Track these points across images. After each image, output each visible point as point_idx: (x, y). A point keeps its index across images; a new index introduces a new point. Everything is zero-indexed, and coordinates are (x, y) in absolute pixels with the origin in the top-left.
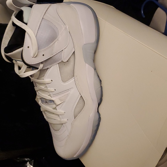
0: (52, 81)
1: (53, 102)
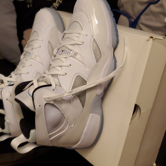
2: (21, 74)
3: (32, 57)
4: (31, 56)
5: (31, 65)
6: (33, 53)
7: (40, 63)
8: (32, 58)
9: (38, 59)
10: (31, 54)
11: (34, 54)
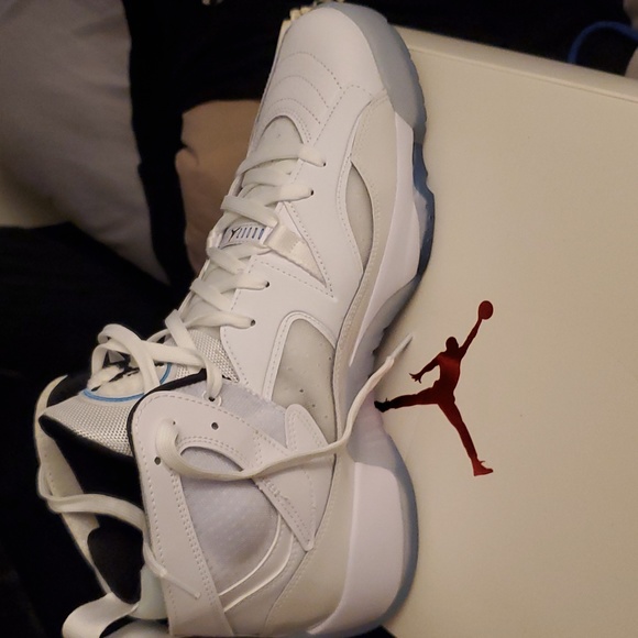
2: (217, 328)
3: (273, 244)
4: (266, 240)
5: (268, 285)
6: (274, 223)
7: (311, 274)
8: (271, 251)
9: (298, 252)
10: (267, 231)
11: (281, 230)
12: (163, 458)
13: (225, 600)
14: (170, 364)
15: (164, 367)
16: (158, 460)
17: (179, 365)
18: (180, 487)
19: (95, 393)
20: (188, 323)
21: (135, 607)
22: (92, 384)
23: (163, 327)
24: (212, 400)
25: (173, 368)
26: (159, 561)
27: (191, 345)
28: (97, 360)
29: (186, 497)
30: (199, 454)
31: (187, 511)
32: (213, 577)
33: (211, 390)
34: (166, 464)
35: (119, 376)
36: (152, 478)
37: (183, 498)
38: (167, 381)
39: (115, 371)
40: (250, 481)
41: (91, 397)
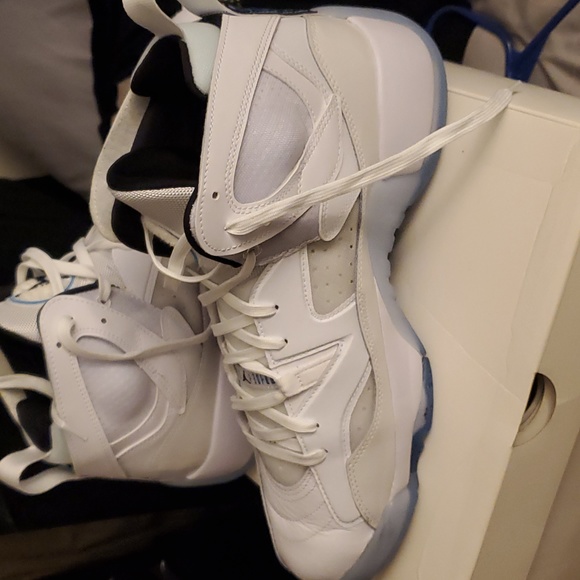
0: (277, 307)
1: (265, 381)
12: (63, 343)
13: (115, 449)
14: (73, 277)
15: (69, 280)
16: (59, 345)
17: (81, 278)
18: (77, 365)
19: (17, 298)
20: (89, 247)
21: (48, 454)
22: (16, 291)
23: (70, 250)
24: (103, 302)
25: (76, 280)
26: (61, 418)
27: (90, 263)
28: (20, 274)
29: (82, 372)
30: (92, 341)
31: (82, 382)
32: (105, 430)
33: (102, 295)
34: (65, 348)
35: (35, 286)
36: (54, 357)
37: (79, 373)
38: (71, 288)
39: (33, 282)
40: (131, 362)
41: (14, 301)
